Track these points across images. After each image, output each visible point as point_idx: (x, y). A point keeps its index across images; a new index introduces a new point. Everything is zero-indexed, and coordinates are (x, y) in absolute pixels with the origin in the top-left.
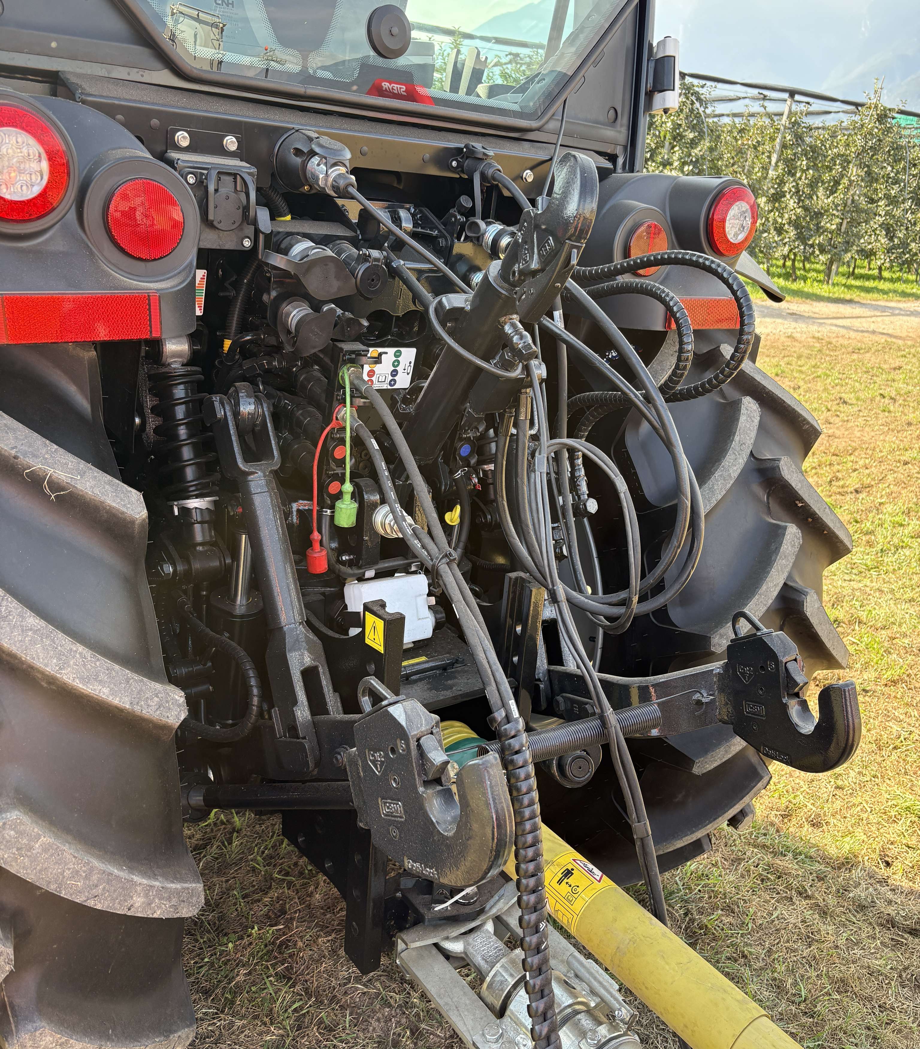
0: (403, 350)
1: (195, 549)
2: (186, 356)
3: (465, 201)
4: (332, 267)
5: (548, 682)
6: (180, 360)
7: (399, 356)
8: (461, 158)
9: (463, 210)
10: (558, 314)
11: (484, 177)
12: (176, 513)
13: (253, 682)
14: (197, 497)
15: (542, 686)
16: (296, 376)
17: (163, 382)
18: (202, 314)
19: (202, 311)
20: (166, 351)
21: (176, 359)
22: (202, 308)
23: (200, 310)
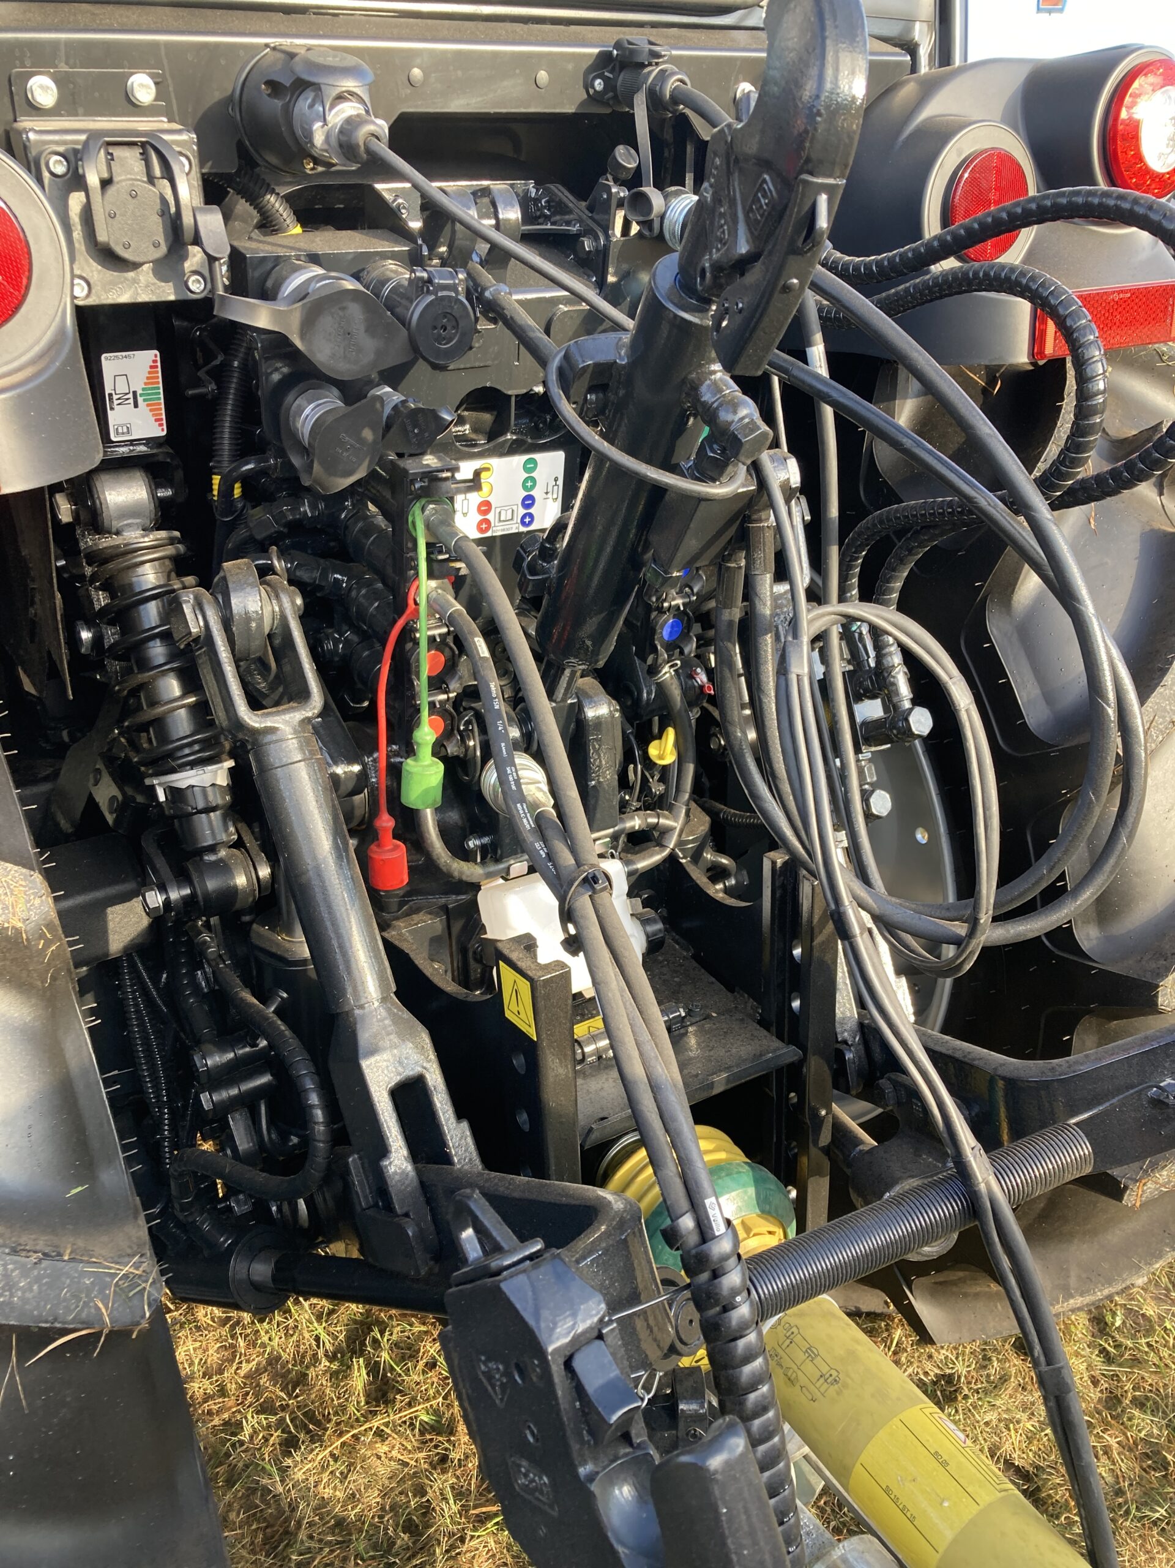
0: (537, 456)
1: (202, 859)
2: (147, 513)
3: (624, 156)
4: (355, 311)
5: (861, 1047)
6: (138, 521)
7: (533, 469)
8: (611, 72)
9: (623, 176)
10: (817, 353)
11: (655, 101)
12: (162, 798)
13: (314, 1099)
14: (193, 765)
15: (849, 1056)
16: (346, 527)
17: (111, 566)
18: (165, 433)
19: (165, 427)
20: (108, 507)
21: (129, 521)
22: (164, 422)
23: (161, 425)
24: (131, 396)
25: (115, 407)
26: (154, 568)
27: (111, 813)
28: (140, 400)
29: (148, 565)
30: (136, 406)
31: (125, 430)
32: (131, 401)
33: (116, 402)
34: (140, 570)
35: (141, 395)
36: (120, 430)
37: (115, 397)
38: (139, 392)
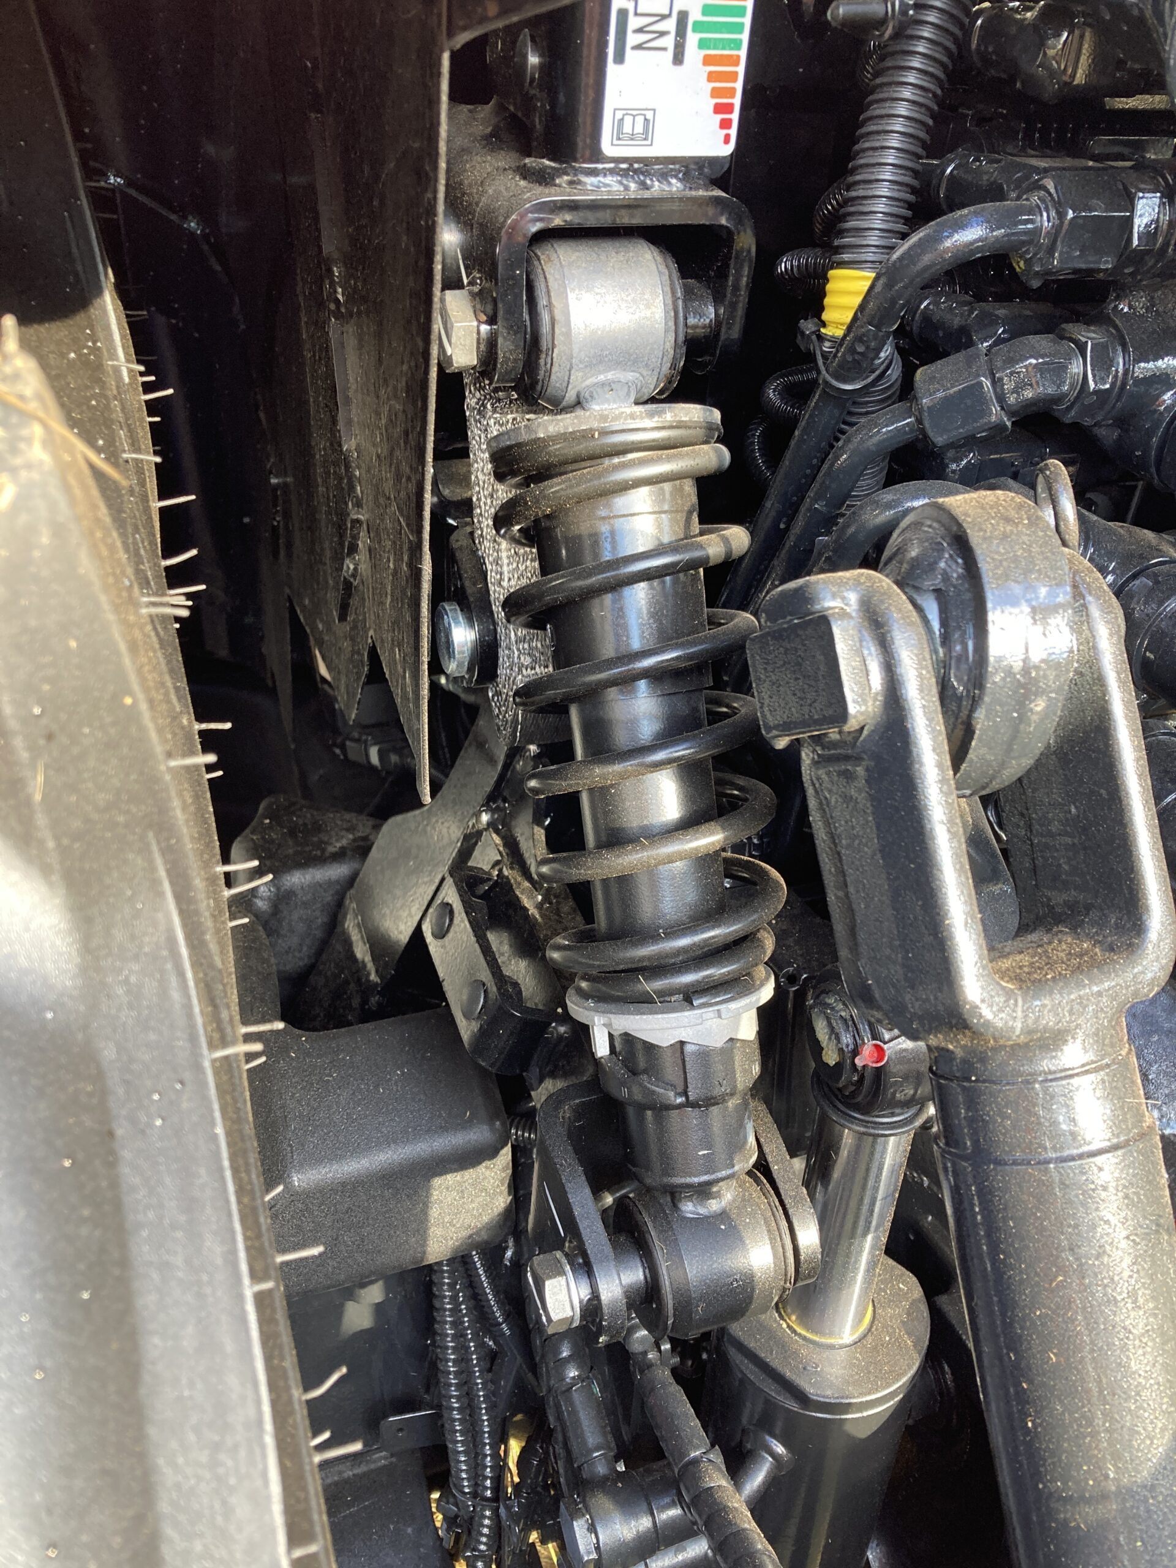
2: (655, 361)
17: (555, 487)
18: (728, 150)
19: (733, 132)
20: (568, 334)
21: (610, 376)
22: (735, 117)
23: (725, 124)
24: (670, 25)
25: (629, 53)
26: (660, 498)
27: (467, 1016)
28: (692, 39)
29: (644, 491)
30: (678, 58)
31: (639, 128)
32: (669, 41)
33: (632, 39)
34: (623, 503)
35: (699, 27)
36: (627, 128)
37: (634, 23)
38: (695, 16)
